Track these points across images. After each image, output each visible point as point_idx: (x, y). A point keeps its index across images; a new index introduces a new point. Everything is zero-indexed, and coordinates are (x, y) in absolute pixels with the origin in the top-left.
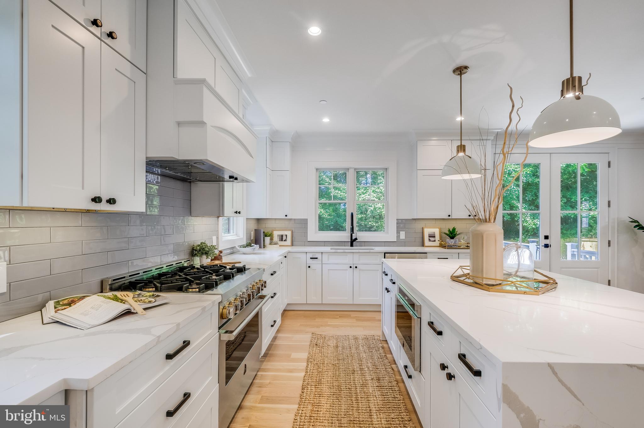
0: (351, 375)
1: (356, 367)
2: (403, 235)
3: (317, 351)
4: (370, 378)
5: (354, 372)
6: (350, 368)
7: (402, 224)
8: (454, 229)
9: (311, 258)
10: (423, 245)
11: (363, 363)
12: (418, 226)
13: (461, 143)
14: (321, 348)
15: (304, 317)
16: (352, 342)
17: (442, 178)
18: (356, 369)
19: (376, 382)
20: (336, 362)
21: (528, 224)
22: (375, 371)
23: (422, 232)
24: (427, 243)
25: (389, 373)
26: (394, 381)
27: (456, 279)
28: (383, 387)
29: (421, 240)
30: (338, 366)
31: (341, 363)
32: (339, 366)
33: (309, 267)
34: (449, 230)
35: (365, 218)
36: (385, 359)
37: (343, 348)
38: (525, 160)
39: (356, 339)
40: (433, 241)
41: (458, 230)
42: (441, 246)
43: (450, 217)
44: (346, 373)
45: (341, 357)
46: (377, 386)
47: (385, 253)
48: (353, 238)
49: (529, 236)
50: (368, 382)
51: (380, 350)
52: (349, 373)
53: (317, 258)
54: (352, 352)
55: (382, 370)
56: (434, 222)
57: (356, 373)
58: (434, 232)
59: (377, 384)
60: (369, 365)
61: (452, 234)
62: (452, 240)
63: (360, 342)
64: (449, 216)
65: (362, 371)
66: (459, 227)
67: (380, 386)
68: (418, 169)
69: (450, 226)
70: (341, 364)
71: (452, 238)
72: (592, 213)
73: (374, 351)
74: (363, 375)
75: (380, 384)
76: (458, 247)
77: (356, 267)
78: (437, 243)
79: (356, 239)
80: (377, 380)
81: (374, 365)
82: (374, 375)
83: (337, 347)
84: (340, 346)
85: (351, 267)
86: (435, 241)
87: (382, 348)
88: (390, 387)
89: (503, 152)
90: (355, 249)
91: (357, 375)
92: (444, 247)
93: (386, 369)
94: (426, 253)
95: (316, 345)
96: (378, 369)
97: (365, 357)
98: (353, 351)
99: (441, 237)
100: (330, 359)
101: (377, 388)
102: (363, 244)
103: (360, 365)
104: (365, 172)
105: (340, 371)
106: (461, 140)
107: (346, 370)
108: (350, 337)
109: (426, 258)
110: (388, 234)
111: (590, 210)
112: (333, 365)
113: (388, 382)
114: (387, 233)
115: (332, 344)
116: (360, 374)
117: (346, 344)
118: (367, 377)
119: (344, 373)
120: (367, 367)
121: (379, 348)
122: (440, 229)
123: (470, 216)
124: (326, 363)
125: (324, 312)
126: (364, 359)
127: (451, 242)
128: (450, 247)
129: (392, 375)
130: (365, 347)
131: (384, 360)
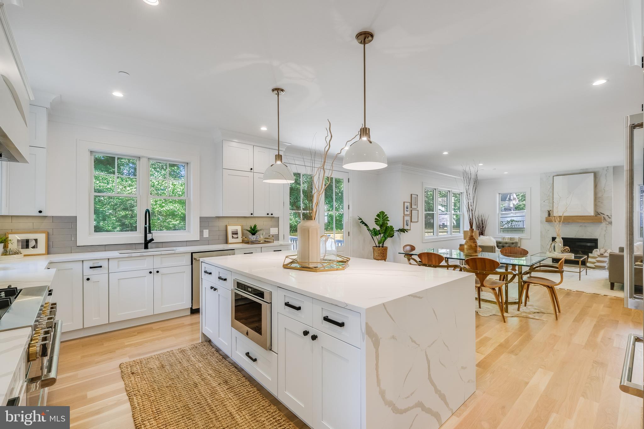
0: (195, 389)
1: (197, 379)
2: (206, 233)
3: (137, 380)
4: (217, 384)
5: (196, 385)
6: (190, 382)
7: (205, 222)
8: (255, 226)
9: (91, 268)
10: (227, 242)
11: (202, 372)
12: (221, 224)
13: (279, 153)
14: (141, 375)
15: (83, 346)
16: (180, 356)
17: (263, 181)
18: (197, 382)
19: (224, 385)
20: (170, 383)
21: (292, 222)
22: (219, 376)
23: (225, 230)
24: (230, 240)
25: (235, 372)
26: (242, 377)
27: (286, 267)
28: (234, 387)
29: (224, 238)
30: (174, 386)
31: (176, 382)
32: (176, 385)
33: (88, 279)
34: (251, 227)
35: (131, 215)
36: (225, 361)
37: (171, 365)
38: (331, 175)
39: (182, 351)
40: (236, 238)
41: (258, 228)
42: (243, 242)
43: (252, 216)
44: (187, 389)
45: (173, 375)
46: (228, 389)
47: (192, 253)
48: (148, 239)
49: (293, 231)
50: (216, 388)
51: (215, 354)
52: (190, 388)
53: (101, 267)
54: (185, 366)
55: (225, 372)
56: (236, 220)
57: (199, 385)
58: (237, 230)
59: (227, 387)
60: (211, 372)
61: (254, 231)
62: (254, 236)
63: (189, 353)
64: (252, 214)
65: (206, 381)
66: (260, 225)
67: (231, 388)
68: (223, 168)
69: (250, 223)
70: (178, 383)
71: (253, 234)
72: (330, 213)
73: (209, 357)
74: (207, 384)
75: (229, 385)
76: (259, 242)
77: (158, 272)
78: (240, 240)
79: (152, 240)
80: (225, 383)
81: (215, 370)
82: (219, 380)
83: (163, 367)
84: (167, 365)
85: (151, 272)
86: (238, 238)
87: (217, 351)
88: (241, 385)
89: (323, 168)
90: (151, 251)
91: (202, 386)
92: (248, 243)
93: (229, 369)
94: (234, 249)
95: (133, 373)
96: (221, 372)
97: (202, 366)
98: (185, 364)
99: (243, 234)
100: (159, 382)
101: (228, 390)
102: (161, 245)
103: (200, 375)
104: (128, 159)
105: (180, 390)
106: (279, 150)
107: (186, 386)
108: (175, 352)
109: (234, 254)
110: (190, 233)
111: (329, 210)
112: (167, 387)
113: (236, 381)
114: (189, 231)
115: (155, 366)
116: (204, 385)
117: (173, 359)
118: (213, 384)
119: (185, 390)
120: (209, 375)
121: (214, 353)
122: (242, 227)
123: (268, 214)
124: (157, 388)
125: (112, 333)
126: (202, 368)
127: (253, 238)
128: (253, 243)
129: (238, 373)
130: (197, 357)
131: (223, 362)
